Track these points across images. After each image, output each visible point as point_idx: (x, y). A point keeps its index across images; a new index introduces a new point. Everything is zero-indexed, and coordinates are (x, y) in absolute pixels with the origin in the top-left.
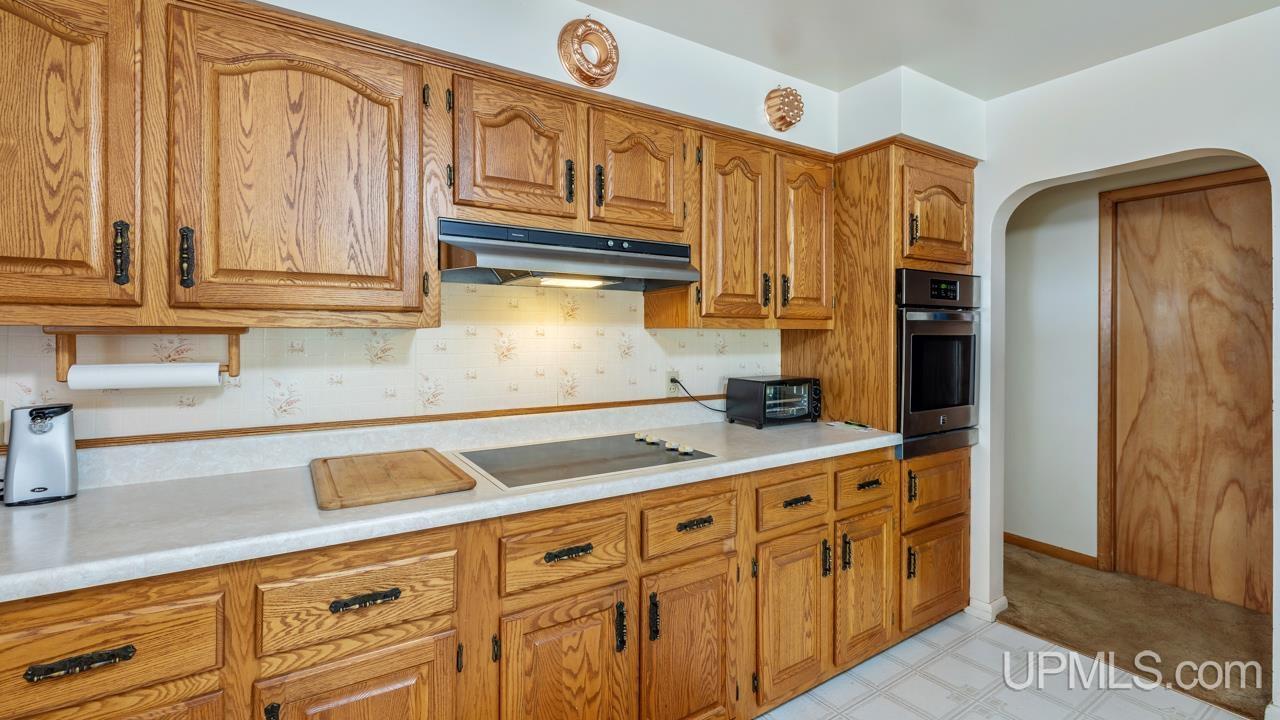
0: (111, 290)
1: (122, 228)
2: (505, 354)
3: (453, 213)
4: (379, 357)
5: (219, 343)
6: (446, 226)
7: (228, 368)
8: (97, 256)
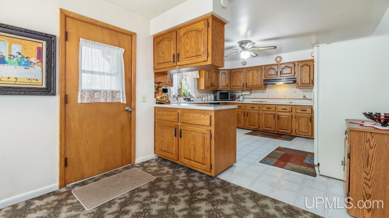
0: (243, 87)
1: (243, 84)
2: (276, 92)
3: (265, 79)
4: (263, 92)
5: (250, 91)
6: (264, 80)
7: (251, 93)
8: (242, 85)
